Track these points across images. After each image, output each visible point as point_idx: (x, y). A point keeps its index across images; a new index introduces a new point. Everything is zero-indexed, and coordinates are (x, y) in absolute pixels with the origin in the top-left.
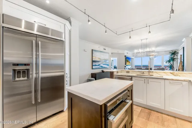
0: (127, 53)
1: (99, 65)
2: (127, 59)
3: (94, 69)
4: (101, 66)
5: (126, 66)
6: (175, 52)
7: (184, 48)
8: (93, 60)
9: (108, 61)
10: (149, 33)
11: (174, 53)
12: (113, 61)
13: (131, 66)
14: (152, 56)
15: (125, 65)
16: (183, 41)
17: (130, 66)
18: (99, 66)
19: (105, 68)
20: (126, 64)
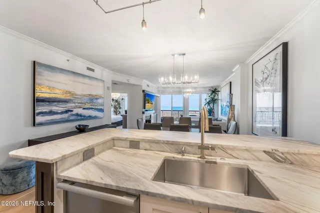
0: (148, 86)
1: (67, 112)
2: (147, 97)
3: (41, 124)
4: (77, 115)
5: (145, 112)
6: (216, 89)
7: (231, 83)
8: (37, 95)
9: (100, 101)
10: (200, 12)
11: (215, 91)
12: (122, 99)
13: (154, 111)
14: (188, 94)
15: (144, 110)
16: (233, 71)
17: (152, 110)
18: (65, 116)
19: (90, 117)
20: (145, 108)
